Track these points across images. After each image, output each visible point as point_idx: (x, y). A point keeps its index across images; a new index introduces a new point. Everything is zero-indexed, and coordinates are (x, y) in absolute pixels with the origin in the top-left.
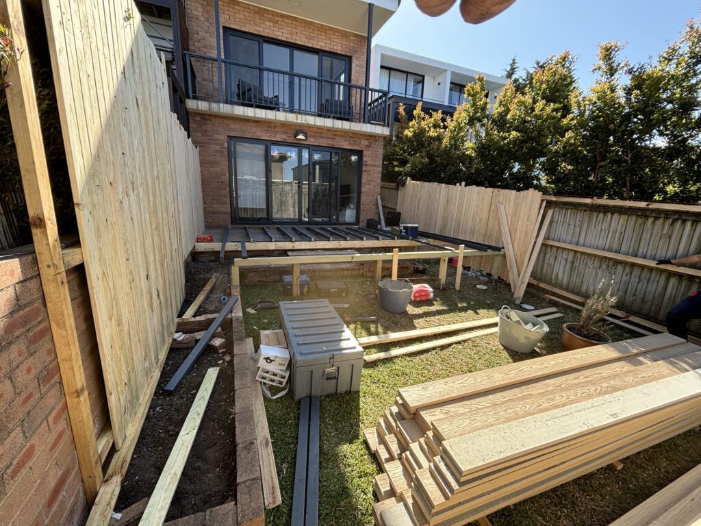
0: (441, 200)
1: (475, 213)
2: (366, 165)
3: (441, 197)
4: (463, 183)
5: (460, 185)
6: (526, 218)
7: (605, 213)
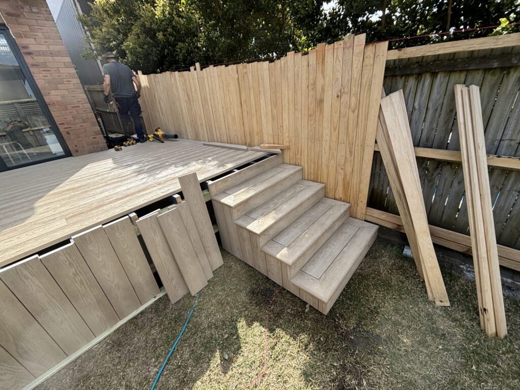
0: (181, 96)
1: (224, 110)
2: (30, 54)
3: (180, 90)
4: (198, 65)
5: (195, 69)
6: (291, 106)
7: (419, 76)
